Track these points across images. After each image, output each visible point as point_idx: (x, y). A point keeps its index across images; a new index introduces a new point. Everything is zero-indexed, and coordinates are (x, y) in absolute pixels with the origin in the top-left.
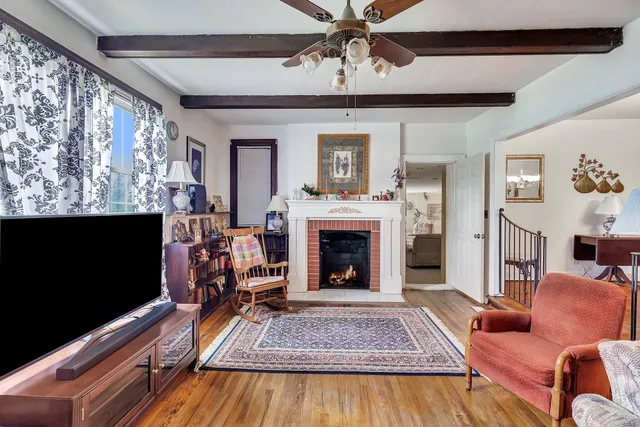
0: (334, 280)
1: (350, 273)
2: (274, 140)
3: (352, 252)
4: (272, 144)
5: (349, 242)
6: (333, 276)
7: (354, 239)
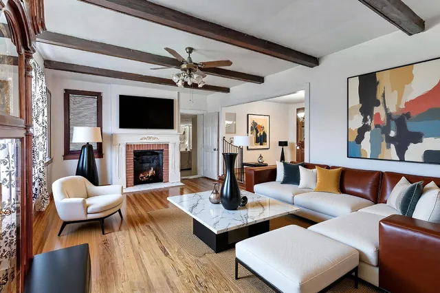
0: (142, 178)
1: (151, 172)
2: (100, 93)
3: (150, 163)
4: (98, 96)
5: (148, 157)
6: (141, 175)
7: (152, 155)
